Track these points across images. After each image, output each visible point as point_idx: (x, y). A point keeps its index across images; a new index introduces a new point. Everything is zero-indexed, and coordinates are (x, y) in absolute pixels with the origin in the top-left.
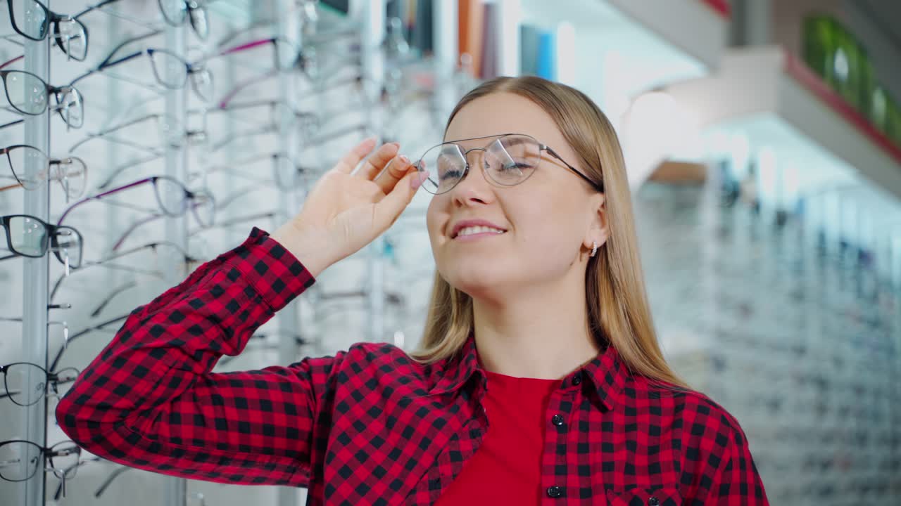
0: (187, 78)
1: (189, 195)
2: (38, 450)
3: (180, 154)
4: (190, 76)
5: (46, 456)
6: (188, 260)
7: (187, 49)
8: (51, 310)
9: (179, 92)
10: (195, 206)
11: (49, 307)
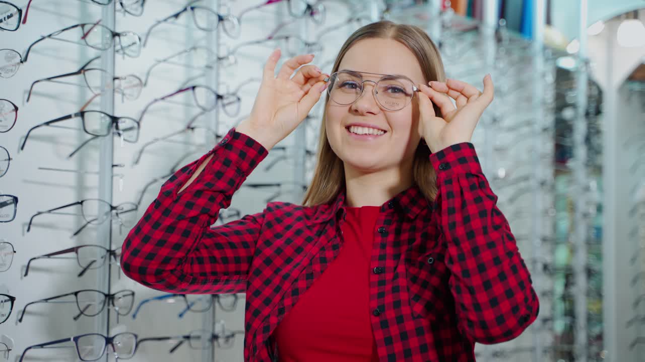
0: (218, 24)
1: (219, 97)
2: (105, 251)
3: (214, 72)
4: (221, 24)
5: (110, 255)
6: (218, 137)
7: (219, 6)
8: (115, 168)
9: (214, 33)
10: (224, 106)
11: (113, 166)
